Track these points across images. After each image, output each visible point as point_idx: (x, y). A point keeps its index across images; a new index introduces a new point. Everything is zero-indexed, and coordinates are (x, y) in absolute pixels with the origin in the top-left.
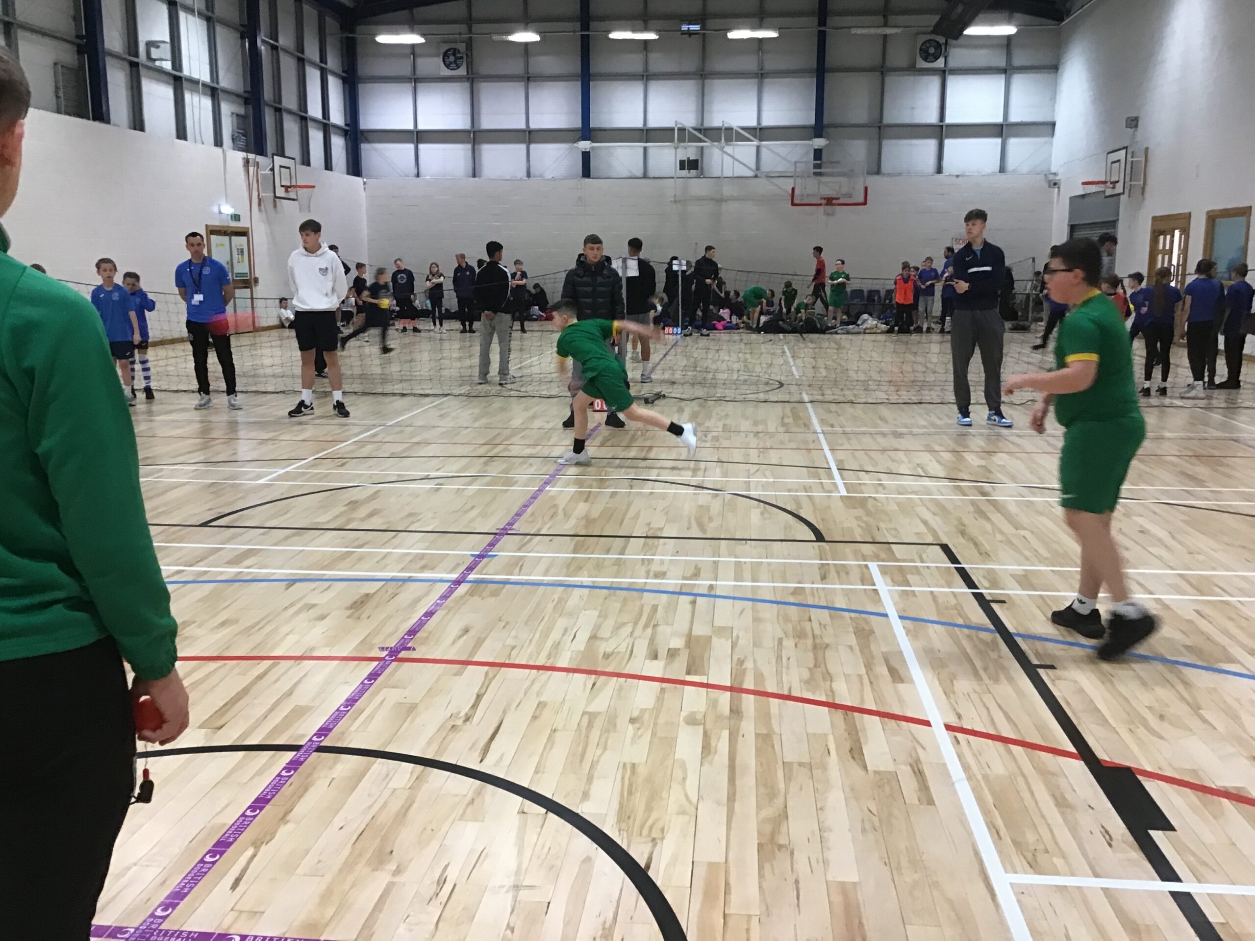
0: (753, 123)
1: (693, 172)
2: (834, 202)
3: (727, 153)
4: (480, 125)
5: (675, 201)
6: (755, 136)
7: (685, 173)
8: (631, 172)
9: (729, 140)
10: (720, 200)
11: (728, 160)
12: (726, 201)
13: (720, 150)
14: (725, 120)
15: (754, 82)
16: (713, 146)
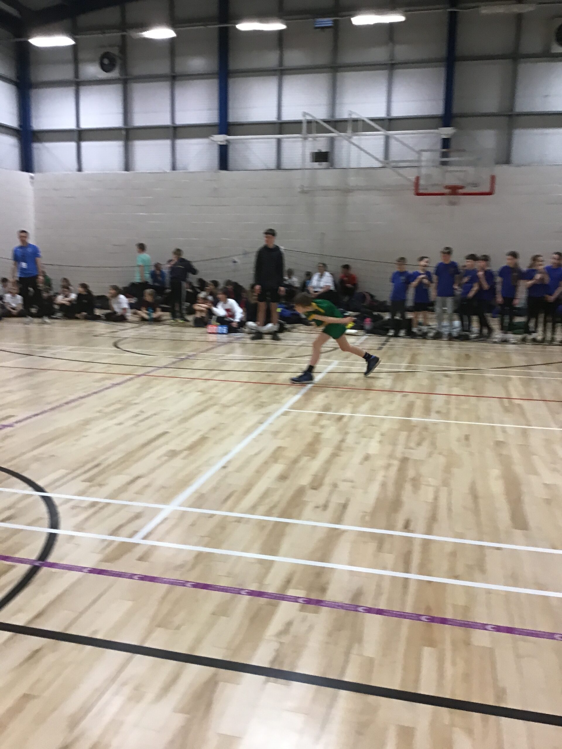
0: (382, 114)
1: (324, 164)
2: (460, 191)
3: (353, 143)
4: (132, 123)
5: (303, 192)
6: (383, 127)
7: (316, 165)
8: (265, 164)
9: (355, 131)
10: (347, 191)
11: (354, 149)
12: (352, 191)
13: (347, 140)
14: (353, 110)
15: (385, 72)
16: (340, 136)
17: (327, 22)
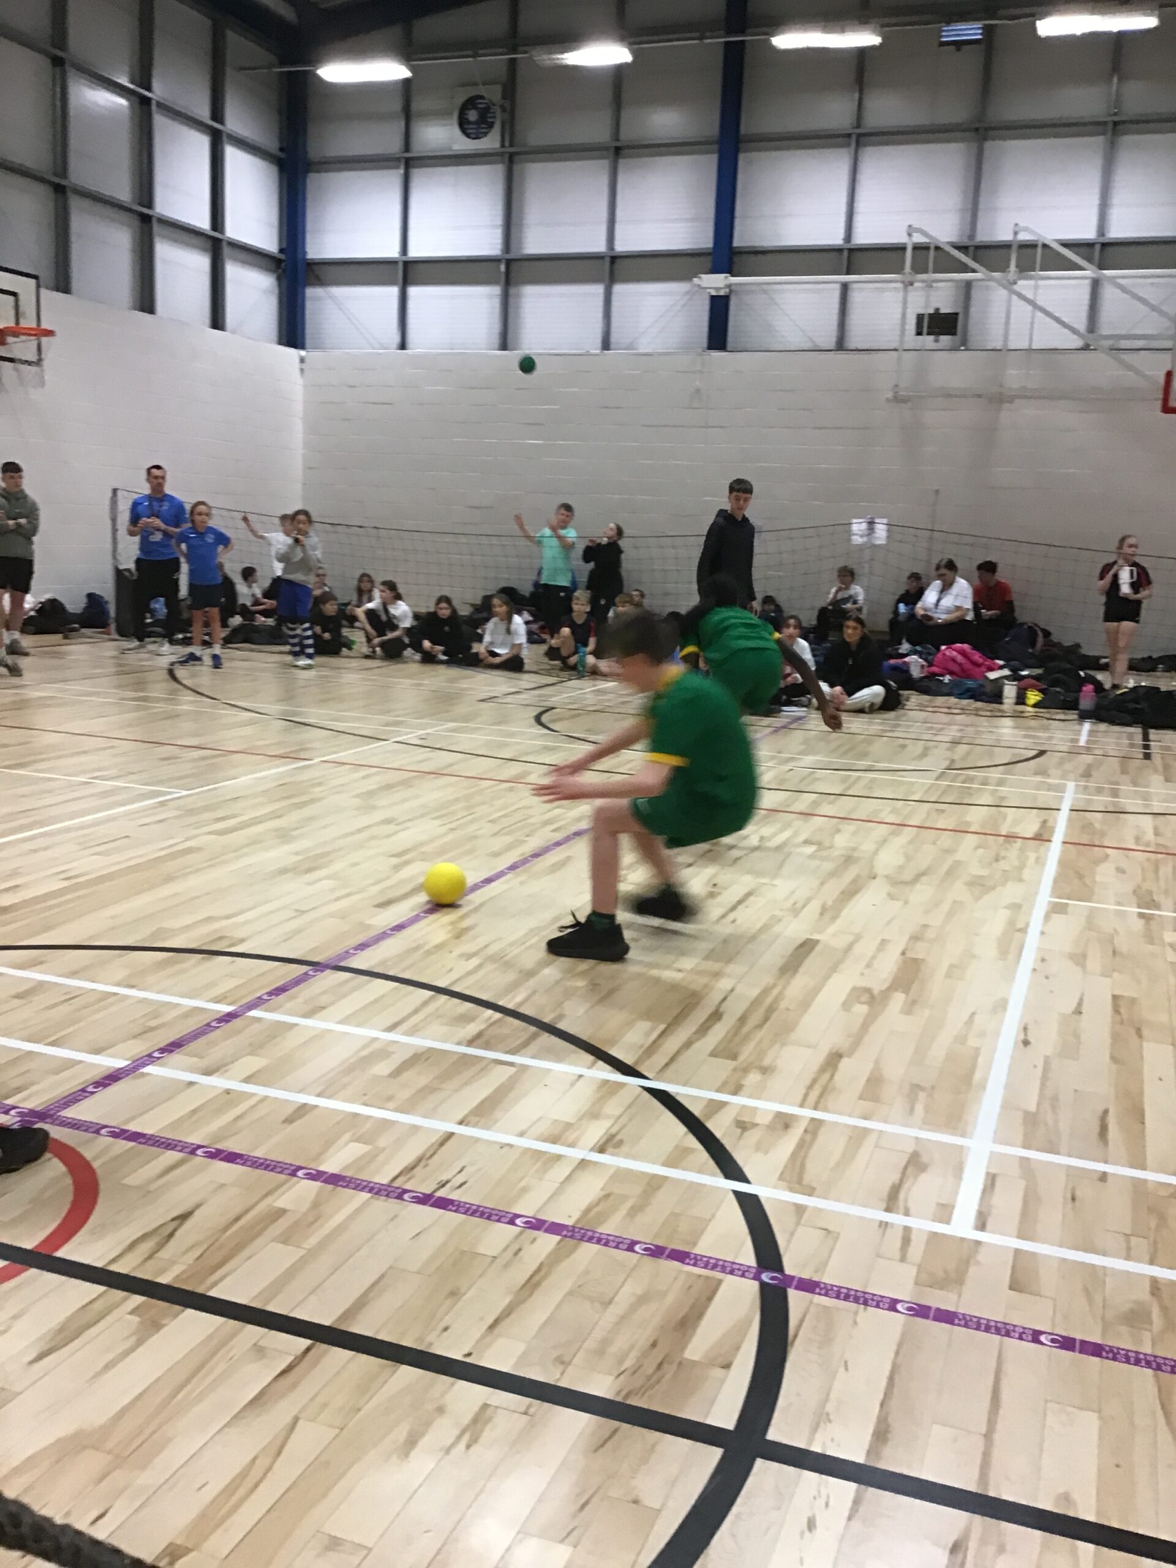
0: (1088, 233)
1: (945, 340)
3: (1021, 297)
4: (520, 248)
5: (897, 399)
6: (1090, 260)
7: (928, 340)
8: (811, 340)
9: (1026, 268)
10: (998, 399)
11: (1021, 310)
12: (1011, 399)
13: (1005, 288)
14: (1022, 224)
15: (1098, 142)
16: (991, 279)
17: (971, 31)
